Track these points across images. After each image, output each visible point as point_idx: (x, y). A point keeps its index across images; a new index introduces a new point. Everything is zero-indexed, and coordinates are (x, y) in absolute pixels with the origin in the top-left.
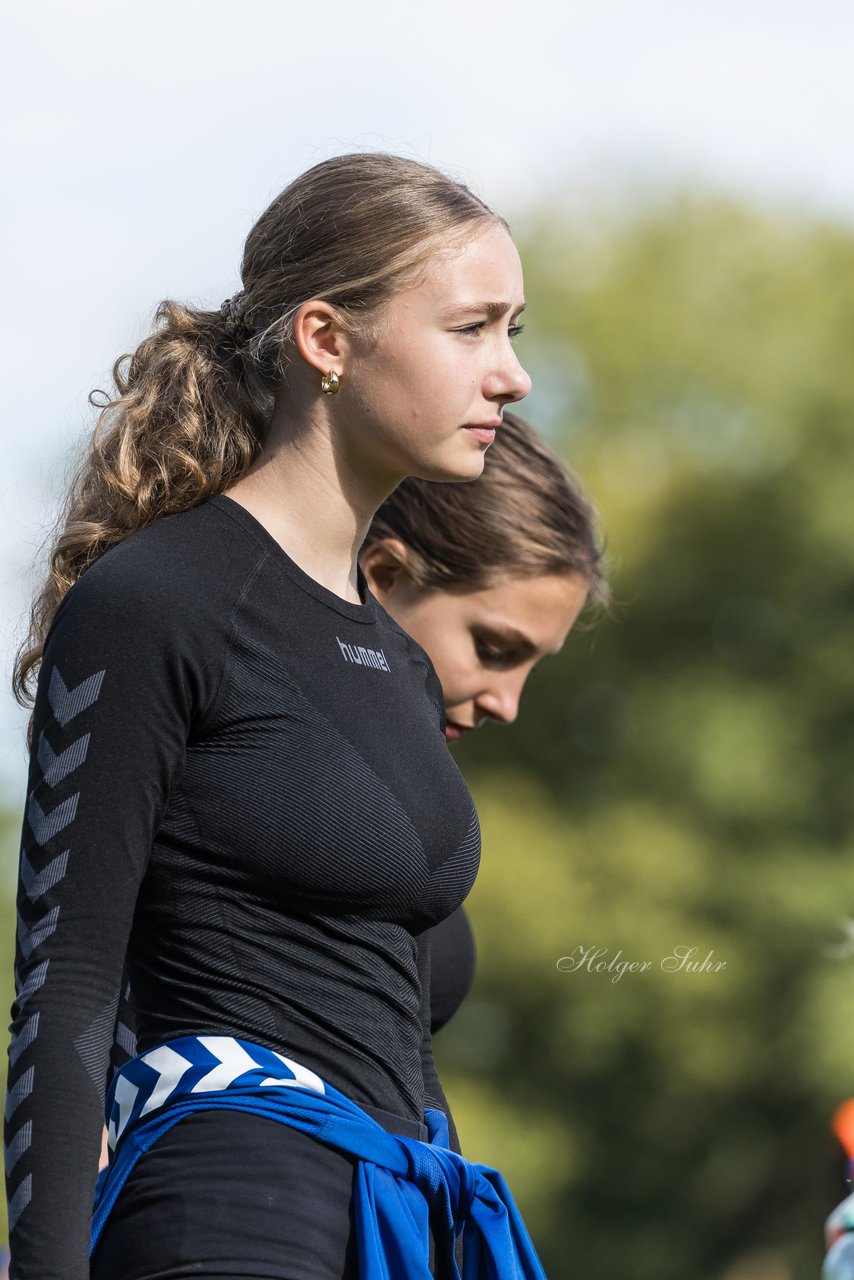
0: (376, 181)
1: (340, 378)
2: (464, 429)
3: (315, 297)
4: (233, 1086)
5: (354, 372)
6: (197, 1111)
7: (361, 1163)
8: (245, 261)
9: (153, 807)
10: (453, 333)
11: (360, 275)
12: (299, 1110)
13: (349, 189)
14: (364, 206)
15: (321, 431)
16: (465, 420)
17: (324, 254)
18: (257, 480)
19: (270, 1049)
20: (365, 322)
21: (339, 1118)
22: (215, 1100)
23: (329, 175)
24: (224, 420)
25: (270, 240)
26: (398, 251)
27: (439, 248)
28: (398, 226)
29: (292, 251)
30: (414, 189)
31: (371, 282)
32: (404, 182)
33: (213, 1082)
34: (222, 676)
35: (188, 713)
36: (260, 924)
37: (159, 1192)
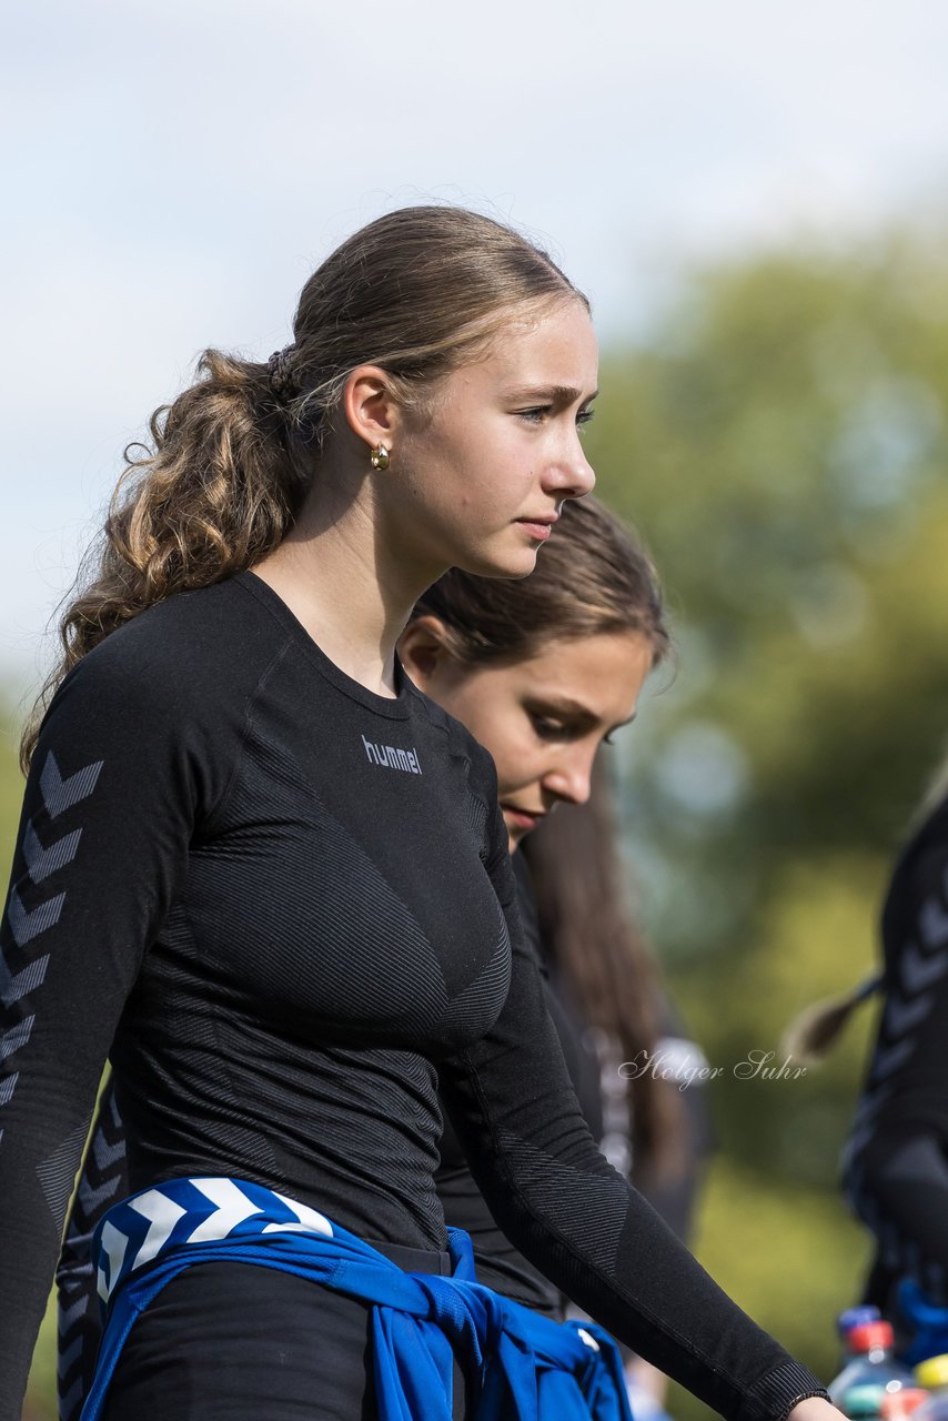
0: (448, 239)
1: (389, 452)
2: (517, 524)
3: (369, 362)
4: (232, 1235)
5: (404, 448)
6: (194, 1264)
7: (376, 1308)
8: (299, 313)
9: (146, 912)
10: (513, 417)
11: (421, 342)
12: (307, 1257)
13: (419, 246)
14: (433, 265)
15: (363, 508)
16: (519, 513)
17: (385, 315)
18: (288, 557)
19: (270, 1188)
20: (420, 395)
21: (349, 1263)
22: (215, 1250)
23: (400, 228)
24: (257, 488)
25: (328, 293)
26: (465, 320)
27: (509, 322)
28: (466, 292)
29: (349, 308)
30: (488, 251)
31: (432, 352)
32: (479, 244)
33: (211, 1230)
34: (230, 774)
35: (192, 810)
36: (259, 1048)
37: (162, 1357)
